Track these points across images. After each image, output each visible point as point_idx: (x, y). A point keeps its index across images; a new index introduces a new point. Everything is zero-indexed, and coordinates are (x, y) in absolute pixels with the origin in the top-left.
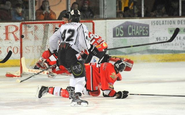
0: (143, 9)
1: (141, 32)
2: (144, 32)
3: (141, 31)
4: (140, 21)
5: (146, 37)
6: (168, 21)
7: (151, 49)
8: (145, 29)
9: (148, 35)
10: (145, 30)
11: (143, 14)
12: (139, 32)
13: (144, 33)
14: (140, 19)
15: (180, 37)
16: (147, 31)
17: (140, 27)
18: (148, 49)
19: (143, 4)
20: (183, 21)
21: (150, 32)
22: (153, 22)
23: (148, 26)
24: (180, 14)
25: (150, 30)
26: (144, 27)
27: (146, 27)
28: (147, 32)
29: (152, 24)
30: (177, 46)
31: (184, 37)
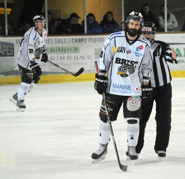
0: (6, 27)
1: (6, 52)
2: (8, 51)
3: (6, 50)
4: (4, 40)
5: (11, 57)
7: (16, 71)
8: (9, 48)
9: (13, 55)
10: (10, 50)
11: (7, 31)
12: (3, 51)
13: (9, 53)
14: (4, 37)
16: (12, 50)
17: (4, 46)
18: (13, 70)
19: (6, 21)
20: (50, 40)
21: (15, 52)
22: (18, 41)
23: (13, 45)
25: (15, 50)
26: (8, 46)
27: (10, 46)
28: (11, 52)
29: (17, 43)
30: (44, 67)
31: (51, 57)
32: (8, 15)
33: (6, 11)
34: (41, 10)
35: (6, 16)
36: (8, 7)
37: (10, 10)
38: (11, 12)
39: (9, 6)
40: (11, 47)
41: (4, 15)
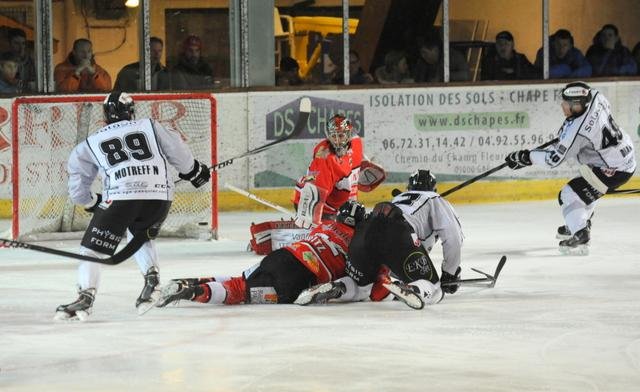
0: (347, 63)
4: (338, 96)
6: (414, 96)
8: (351, 116)
9: (361, 133)
10: (353, 121)
14: (338, 89)
15: (446, 139)
16: (358, 122)
17: (340, 111)
19: (346, 50)
20: (453, 97)
21: (365, 125)
22: (374, 98)
23: (360, 108)
24: (446, 79)
25: (366, 121)
26: (350, 112)
27: (355, 111)
28: (357, 127)
29: (371, 105)
30: (437, 162)
31: (457, 139)
32: (351, 35)
33: (345, 25)
34: (434, 20)
35: (346, 37)
36: (351, 16)
37: (355, 22)
38: (359, 28)
39: (355, 11)
40: (358, 113)
41: (340, 36)
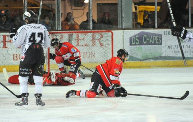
1: (155, 41)
2: (157, 41)
3: (155, 40)
4: (153, 32)
5: (159, 46)
7: (163, 56)
8: (158, 38)
9: (161, 44)
10: (158, 40)
11: (156, 25)
12: (153, 41)
13: (157, 42)
14: (154, 29)
15: (189, 46)
16: (160, 40)
17: (154, 36)
18: (161, 56)
19: (156, 16)
21: (162, 41)
22: (165, 32)
23: (161, 35)
24: (190, 26)
25: (162, 40)
27: (159, 36)
29: (164, 34)
30: (187, 53)
32: (158, 12)
33: (156, 8)
34: (186, 6)
35: (156, 12)
36: (158, 5)
37: (159, 7)
38: (160, 9)
40: (160, 37)
41: (154, 12)
